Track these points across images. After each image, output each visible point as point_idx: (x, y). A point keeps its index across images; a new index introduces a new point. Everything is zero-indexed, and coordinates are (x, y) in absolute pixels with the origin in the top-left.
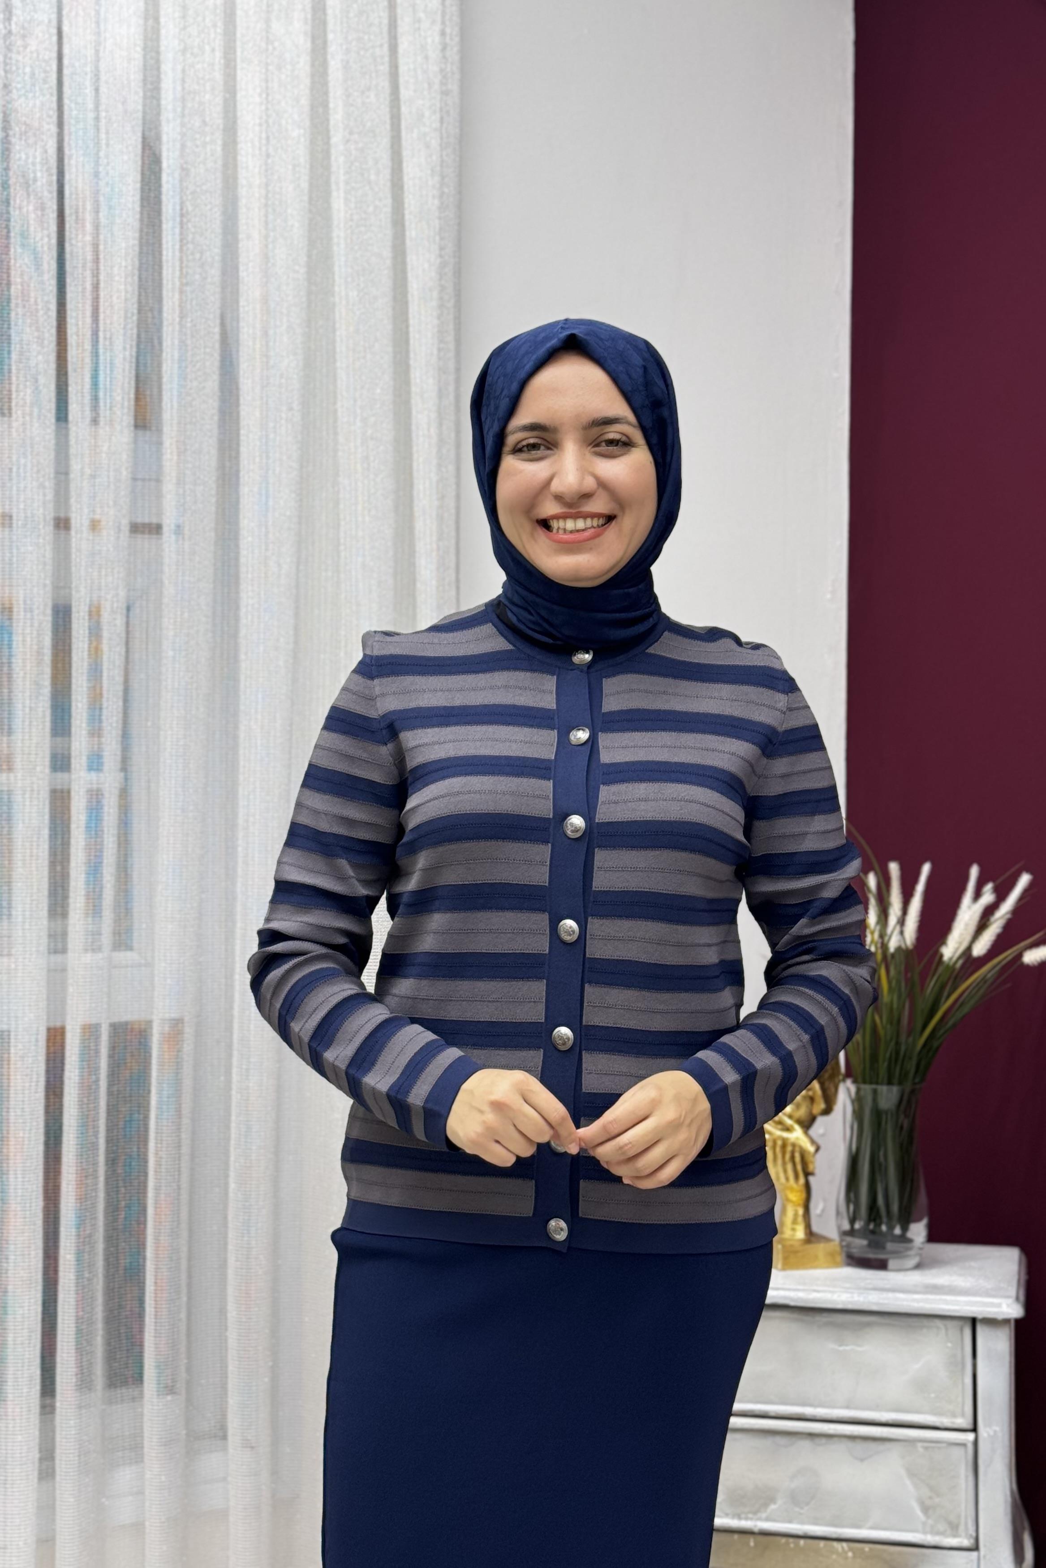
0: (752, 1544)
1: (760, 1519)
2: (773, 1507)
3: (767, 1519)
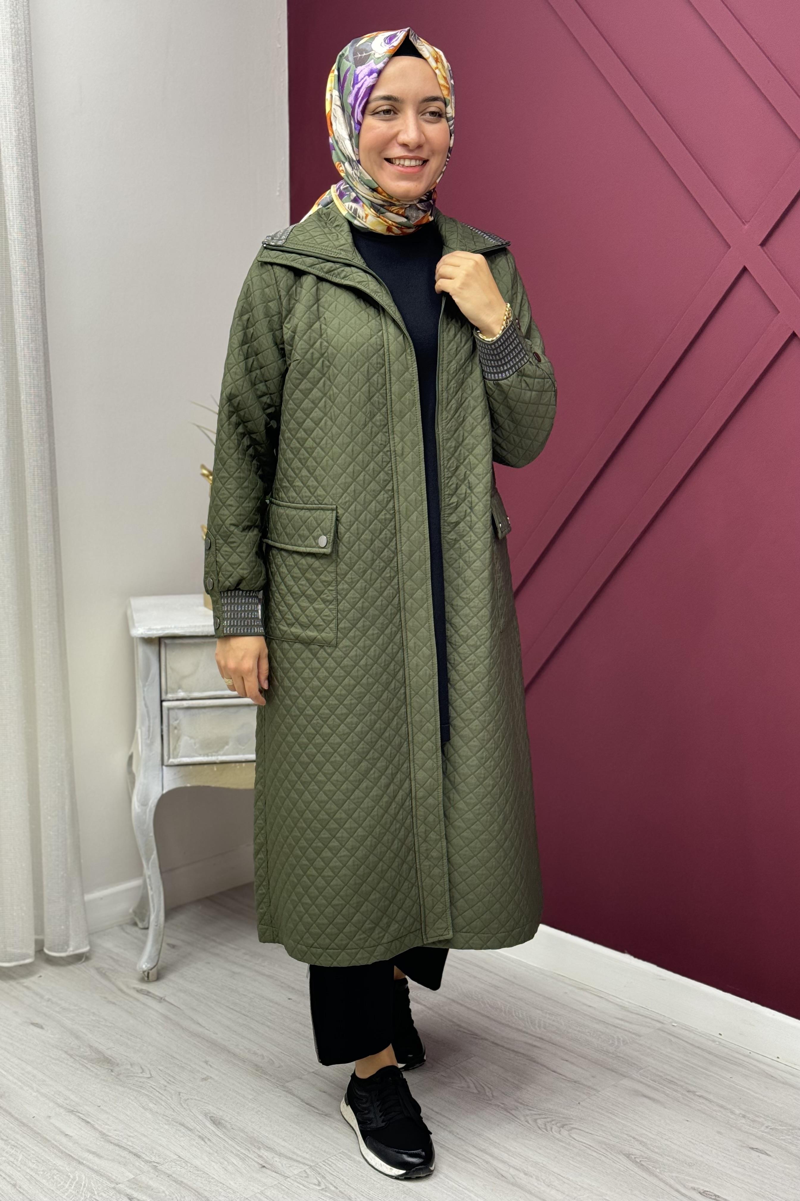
0: (215, 769)
1: (219, 755)
2: (227, 747)
3: (224, 754)
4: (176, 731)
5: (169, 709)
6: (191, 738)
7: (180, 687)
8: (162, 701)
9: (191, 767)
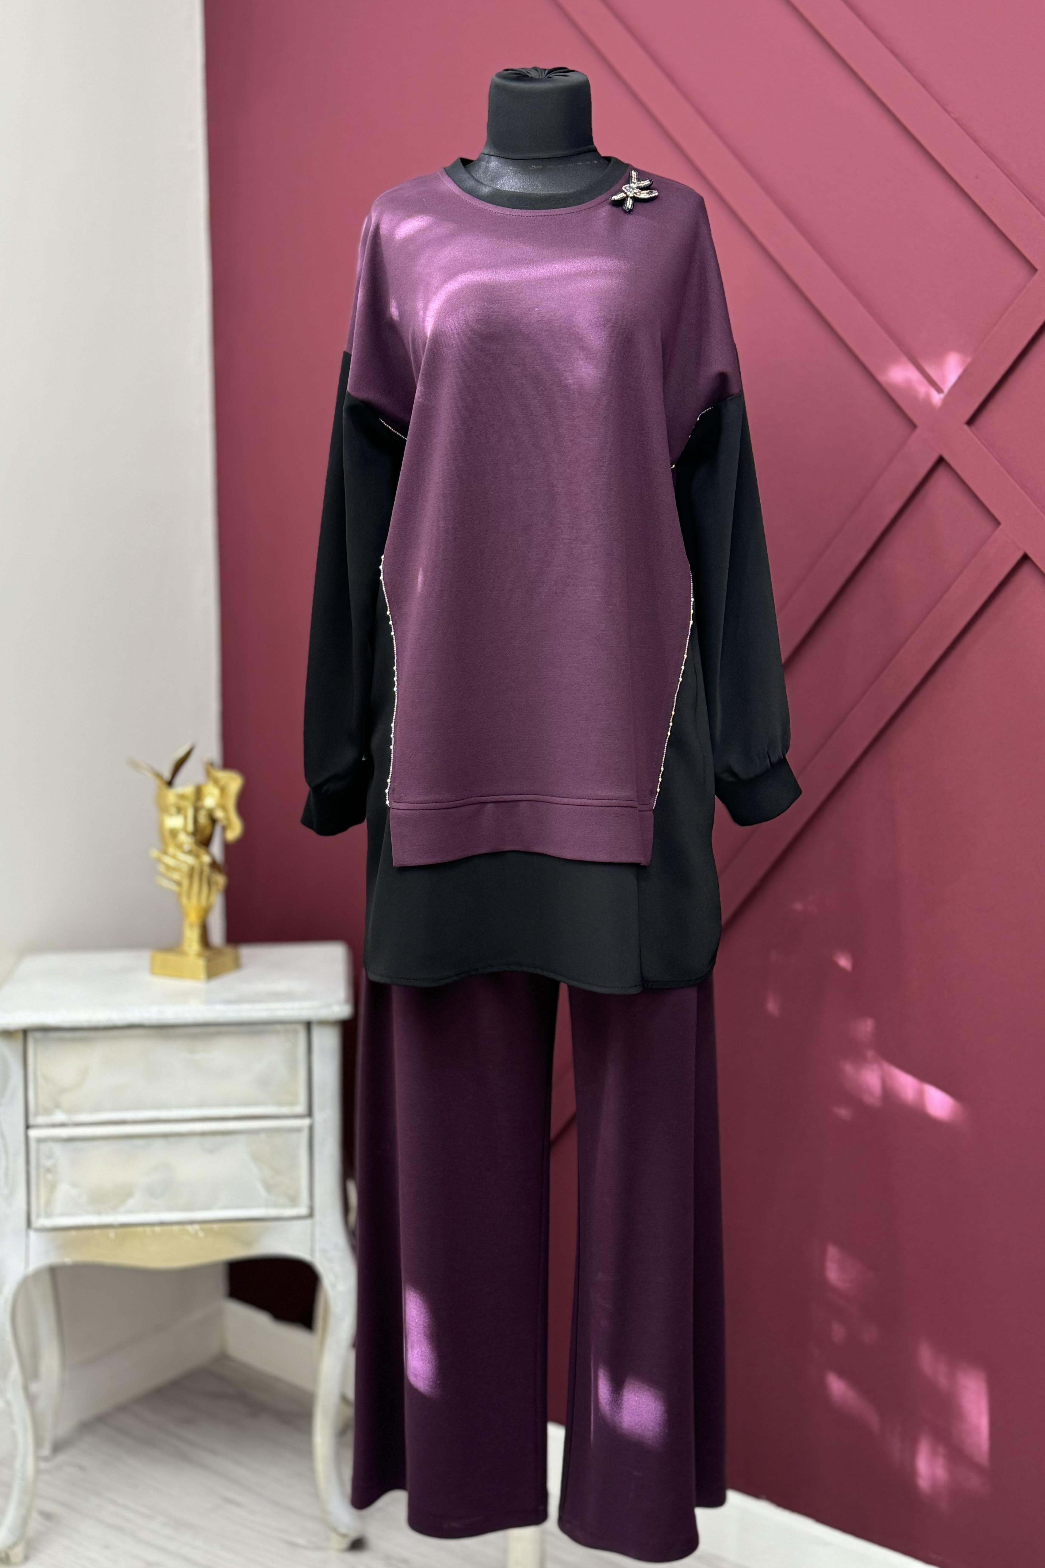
0: (112, 1236)
1: (117, 1214)
2: (131, 1201)
3: (126, 1213)
4: (49, 1176)
5: (40, 1141)
6: (74, 1185)
7: (58, 1106)
8: (28, 1127)
9: (74, 1233)
